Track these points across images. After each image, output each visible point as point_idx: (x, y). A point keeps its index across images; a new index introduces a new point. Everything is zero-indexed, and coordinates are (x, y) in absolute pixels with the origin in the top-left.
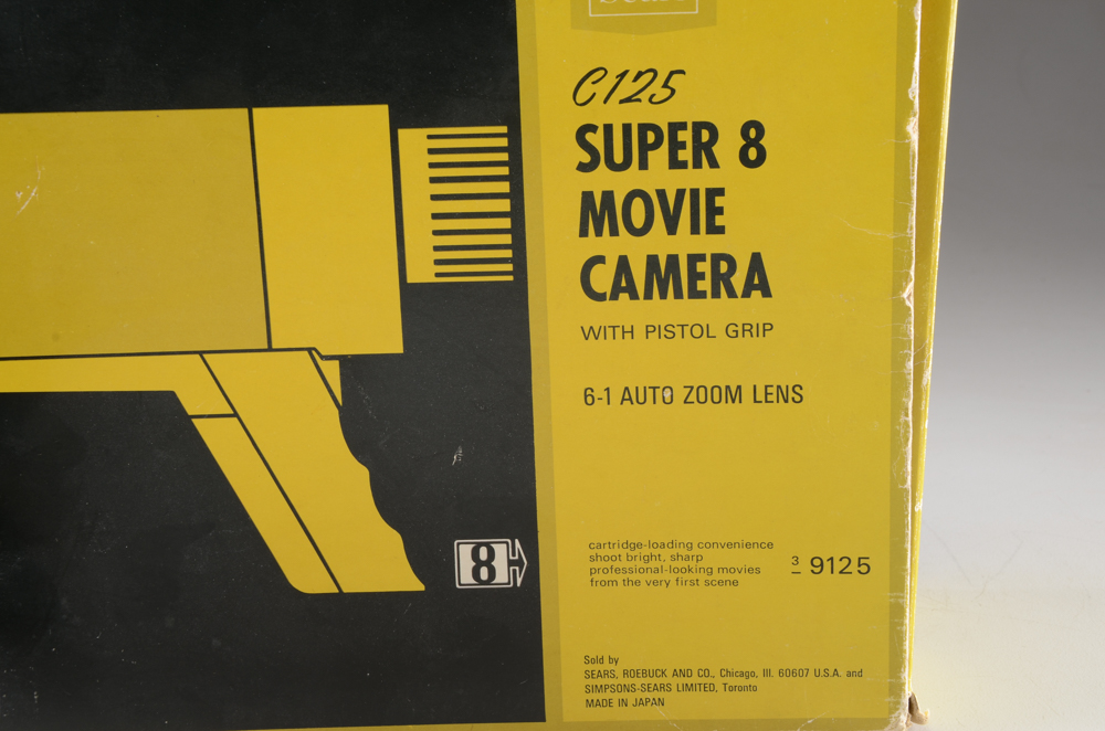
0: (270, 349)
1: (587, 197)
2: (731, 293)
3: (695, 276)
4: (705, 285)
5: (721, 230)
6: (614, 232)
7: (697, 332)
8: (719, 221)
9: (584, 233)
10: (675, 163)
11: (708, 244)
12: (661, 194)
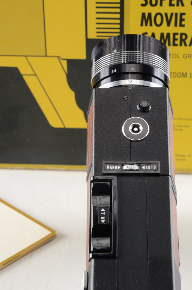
0: (46, 56)
1: (143, 14)
2: (186, 45)
3: (175, 39)
4: (177, 42)
5: (183, 26)
6: (151, 25)
7: (174, 56)
8: (183, 23)
9: (142, 25)
10: (171, 5)
11: (179, 30)
12: (166, 14)
